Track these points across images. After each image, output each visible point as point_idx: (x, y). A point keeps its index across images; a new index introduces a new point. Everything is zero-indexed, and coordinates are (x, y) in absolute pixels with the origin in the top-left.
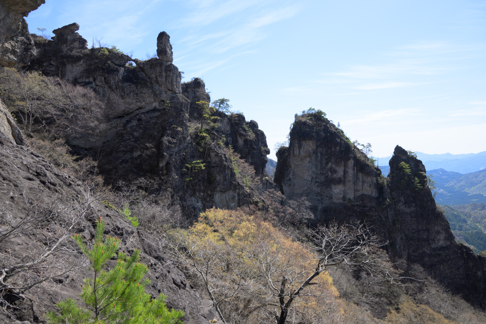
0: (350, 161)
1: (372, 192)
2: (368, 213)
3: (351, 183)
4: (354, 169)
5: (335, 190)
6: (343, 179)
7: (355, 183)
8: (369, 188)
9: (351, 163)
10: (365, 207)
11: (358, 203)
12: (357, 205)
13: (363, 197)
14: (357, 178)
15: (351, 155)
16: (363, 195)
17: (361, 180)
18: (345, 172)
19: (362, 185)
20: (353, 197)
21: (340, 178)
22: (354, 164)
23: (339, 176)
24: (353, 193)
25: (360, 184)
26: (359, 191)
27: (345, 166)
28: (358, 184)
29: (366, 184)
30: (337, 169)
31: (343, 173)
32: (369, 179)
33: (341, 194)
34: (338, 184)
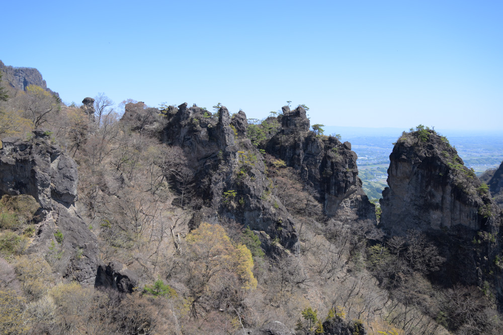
0: (447, 186)
1: (470, 223)
2: (461, 246)
3: (448, 210)
4: (452, 196)
5: (434, 216)
6: (441, 205)
7: (452, 211)
8: (466, 218)
9: (449, 189)
10: (460, 238)
11: (454, 233)
12: (453, 235)
13: (459, 228)
14: (455, 206)
15: (448, 180)
16: (460, 225)
17: (458, 209)
18: (443, 198)
19: (460, 214)
20: (450, 225)
21: (437, 204)
22: (451, 191)
23: (437, 202)
24: (450, 222)
25: (458, 213)
26: (456, 220)
27: (444, 191)
28: (455, 213)
29: (463, 214)
30: (435, 193)
31: (441, 199)
32: (467, 209)
33: (439, 221)
34: (436, 209)
